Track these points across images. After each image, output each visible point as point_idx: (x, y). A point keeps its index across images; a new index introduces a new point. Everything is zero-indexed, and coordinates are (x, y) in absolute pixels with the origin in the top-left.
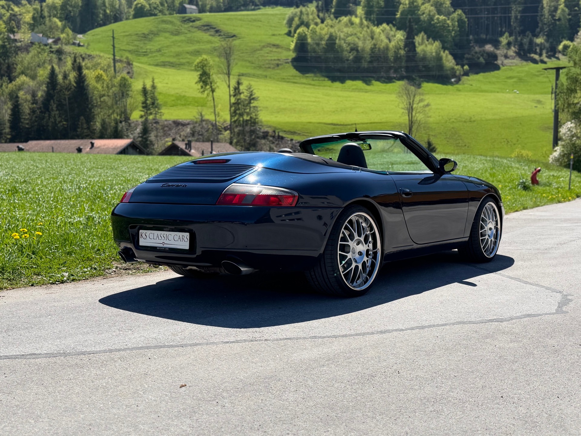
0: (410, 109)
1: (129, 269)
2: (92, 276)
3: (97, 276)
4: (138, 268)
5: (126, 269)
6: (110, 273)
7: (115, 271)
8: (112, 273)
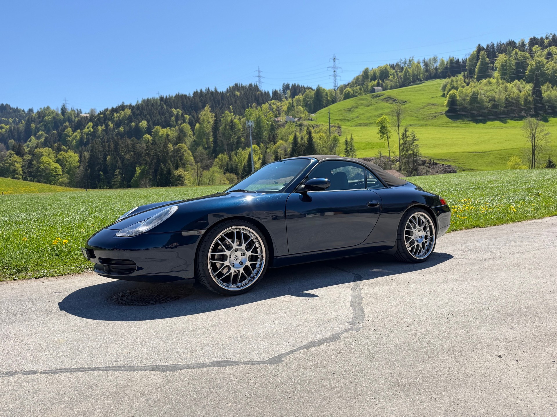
0: (533, 137)
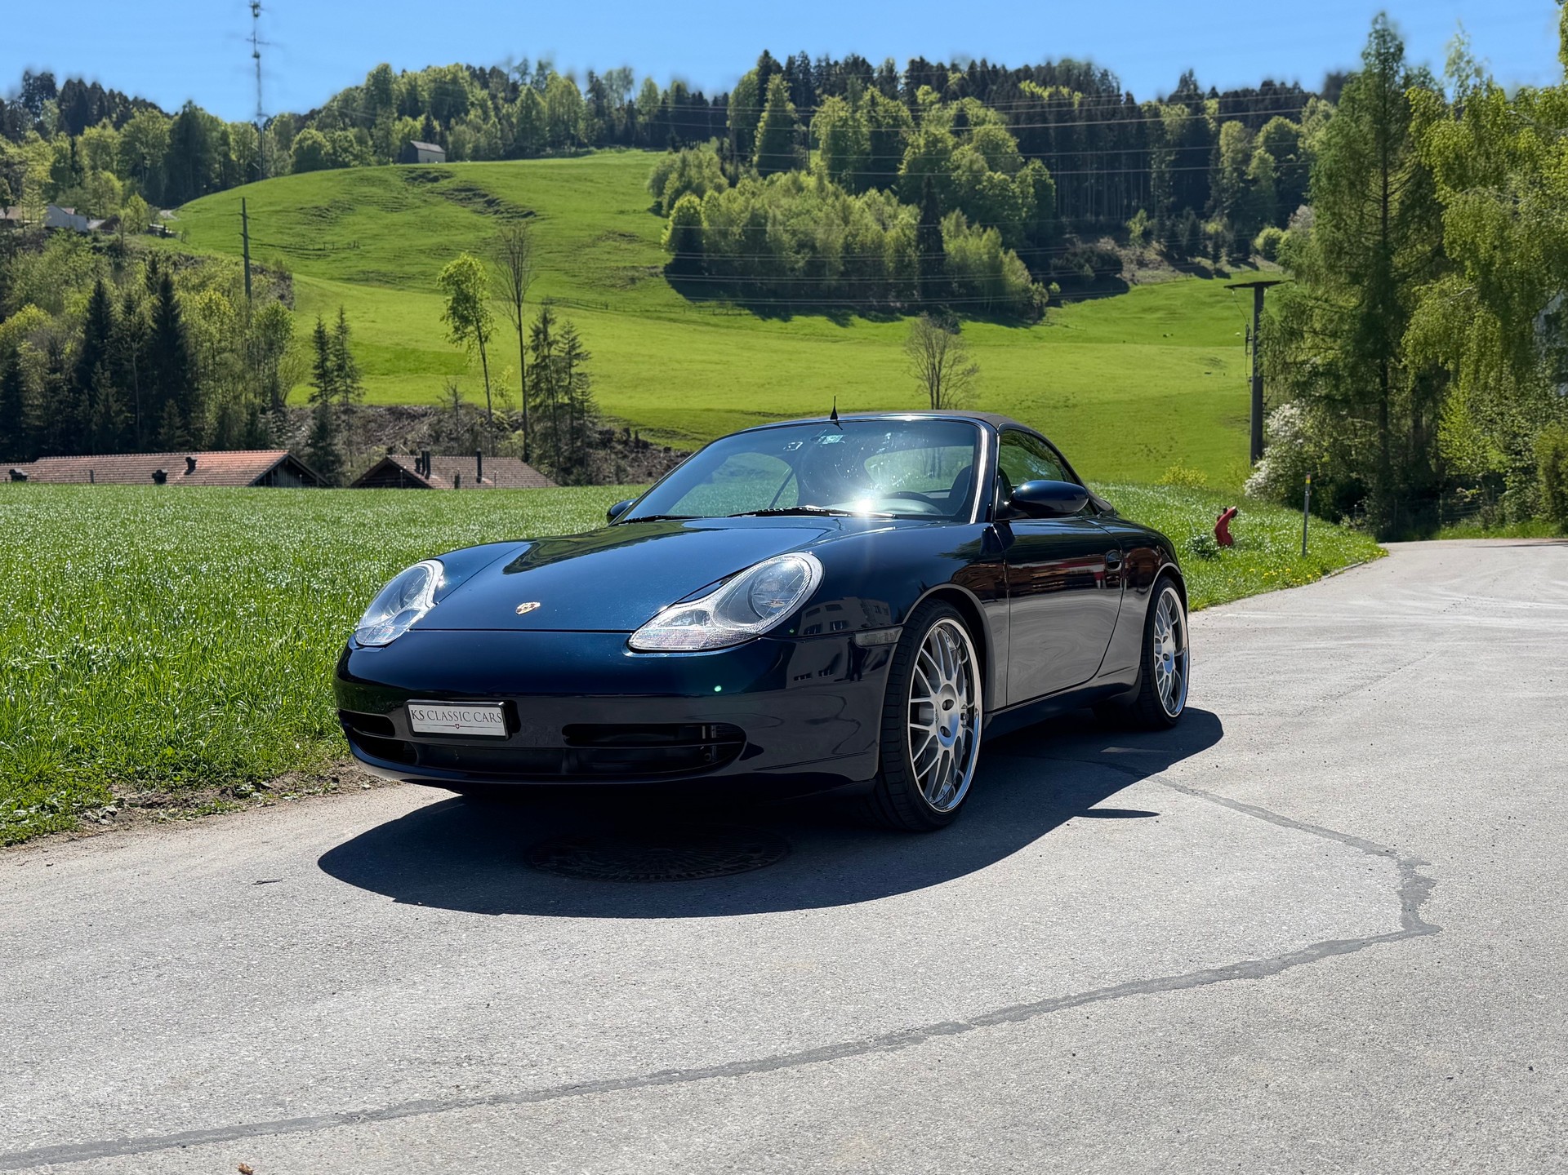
0: (935, 379)
1: (159, 805)
2: (39, 832)
3: (52, 832)
4: (186, 801)
5: (151, 806)
6: (97, 821)
7: (113, 814)
8: (104, 821)
